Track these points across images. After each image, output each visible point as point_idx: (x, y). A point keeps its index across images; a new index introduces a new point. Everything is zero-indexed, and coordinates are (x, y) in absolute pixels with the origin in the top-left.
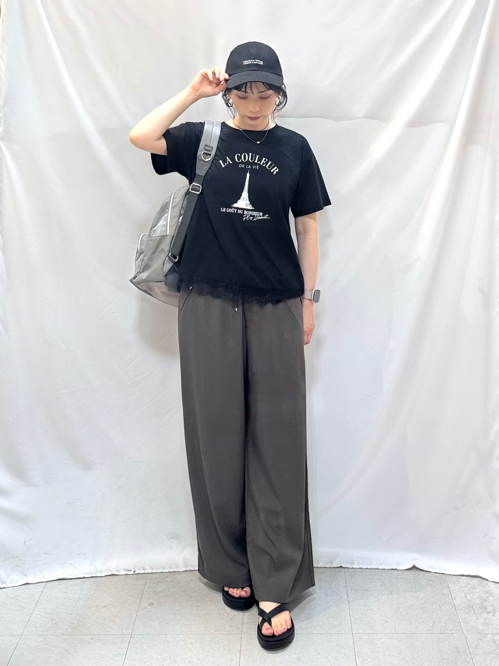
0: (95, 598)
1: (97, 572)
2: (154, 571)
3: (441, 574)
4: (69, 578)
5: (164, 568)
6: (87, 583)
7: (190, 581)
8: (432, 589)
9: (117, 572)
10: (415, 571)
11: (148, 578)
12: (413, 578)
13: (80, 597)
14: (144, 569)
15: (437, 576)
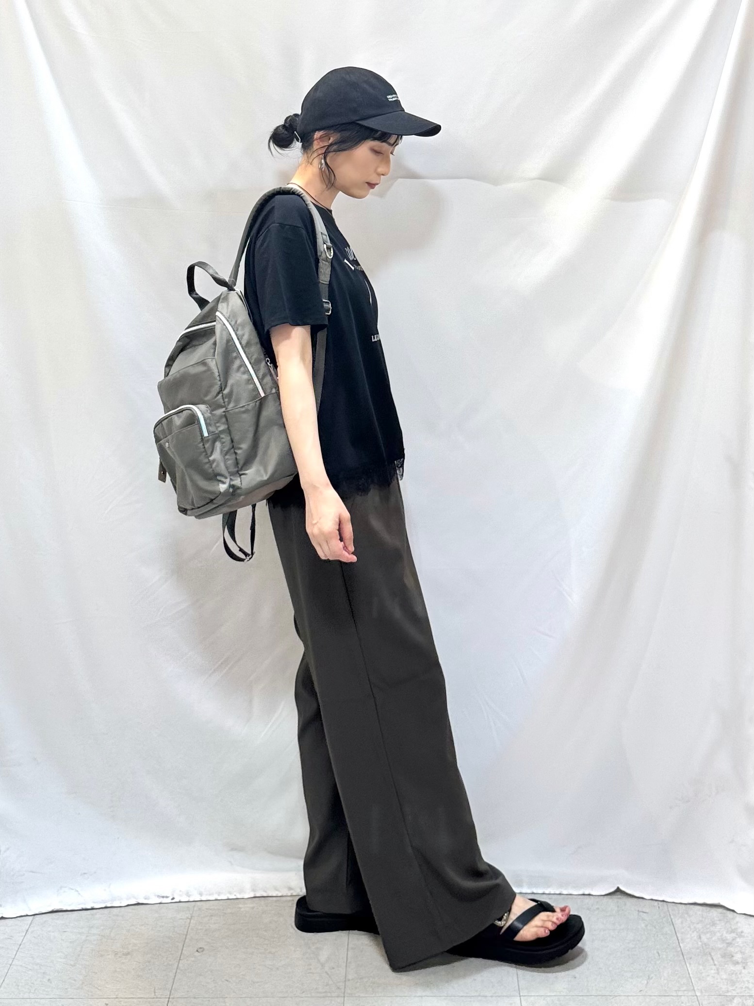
0: (112, 940)
1: (113, 900)
2: (204, 898)
3: (659, 902)
4: (69, 909)
5: (219, 894)
6: (98, 916)
7: (263, 913)
8: (646, 926)
9: (145, 899)
10: (620, 898)
11: (195, 909)
12: (616, 909)
13: (88, 938)
14: (188, 895)
15: (654, 906)
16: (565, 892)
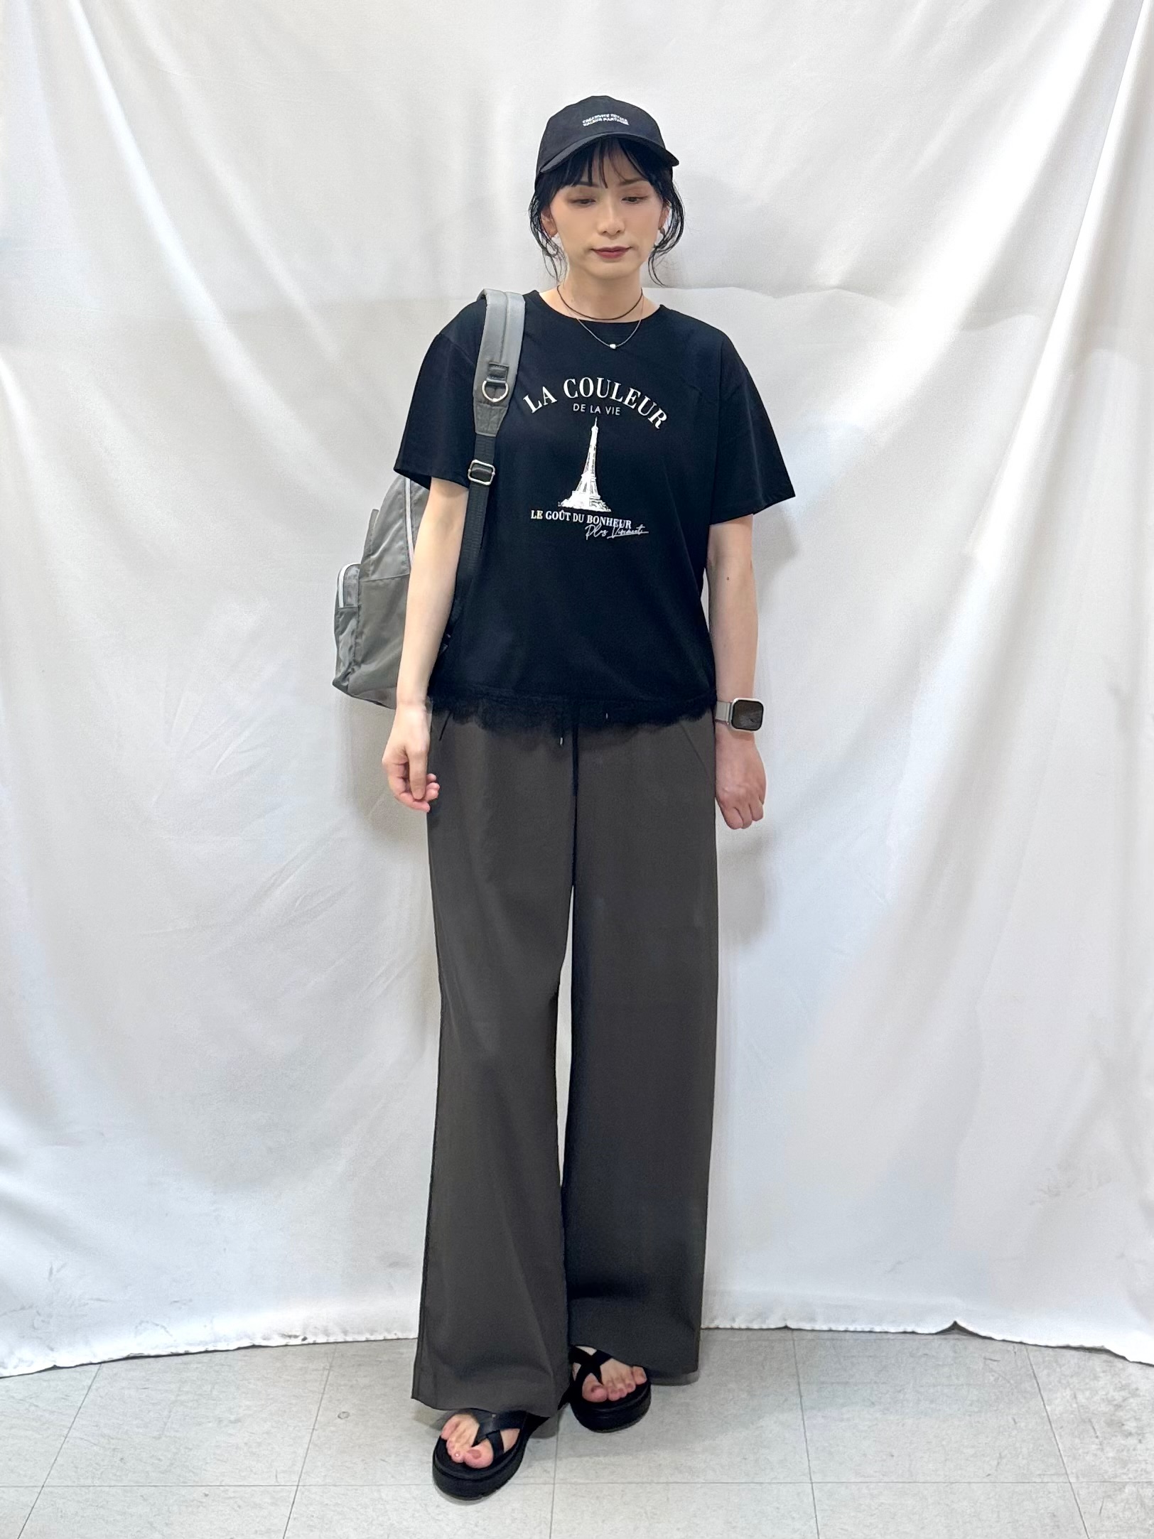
0: (214, 1400)
1: (218, 1341)
2: (349, 1338)
3: (1015, 1345)
4: (153, 1354)
6: (193, 1365)
8: (996, 1380)
9: (264, 1339)
10: (958, 1339)
11: (336, 1355)
12: (952, 1354)
13: (179, 1398)
14: (326, 1333)
15: (1008, 1351)
16: (877, 1329)
